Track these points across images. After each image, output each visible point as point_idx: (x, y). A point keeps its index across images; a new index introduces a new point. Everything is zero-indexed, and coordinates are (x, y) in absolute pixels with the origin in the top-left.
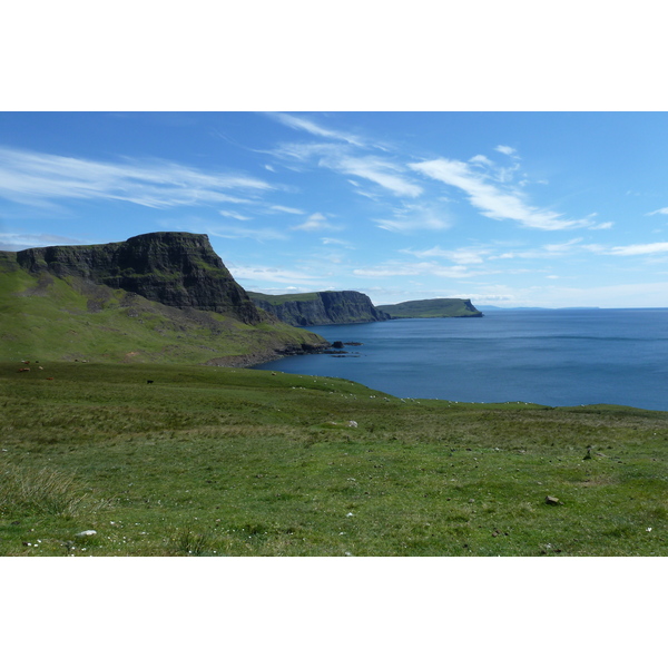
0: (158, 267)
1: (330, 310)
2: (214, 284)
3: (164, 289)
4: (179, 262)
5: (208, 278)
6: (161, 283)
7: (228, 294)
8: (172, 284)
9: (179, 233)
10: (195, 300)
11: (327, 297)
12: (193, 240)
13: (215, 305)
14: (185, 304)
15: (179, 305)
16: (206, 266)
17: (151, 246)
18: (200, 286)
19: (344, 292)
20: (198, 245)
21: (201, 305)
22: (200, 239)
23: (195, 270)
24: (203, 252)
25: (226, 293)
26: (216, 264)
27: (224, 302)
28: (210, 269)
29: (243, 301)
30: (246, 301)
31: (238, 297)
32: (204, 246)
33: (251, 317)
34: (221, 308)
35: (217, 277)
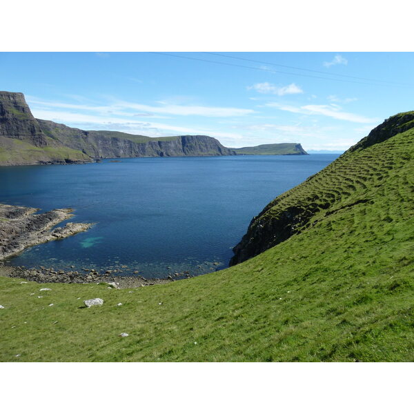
1: (185, 148)
2: (19, 123)
5: (15, 119)
7: (29, 129)
10: (5, 132)
11: (185, 140)
12: (9, 96)
13: (18, 135)
16: (16, 112)
18: (9, 123)
19: (197, 137)
20: (12, 99)
21: (9, 135)
22: (14, 95)
23: (7, 114)
24: (15, 103)
25: (27, 128)
26: (23, 110)
27: (25, 134)
28: (19, 113)
29: (37, 133)
30: (39, 133)
31: (34, 130)
32: (17, 100)
33: (41, 143)
34: (22, 137)
35: (22, 119)
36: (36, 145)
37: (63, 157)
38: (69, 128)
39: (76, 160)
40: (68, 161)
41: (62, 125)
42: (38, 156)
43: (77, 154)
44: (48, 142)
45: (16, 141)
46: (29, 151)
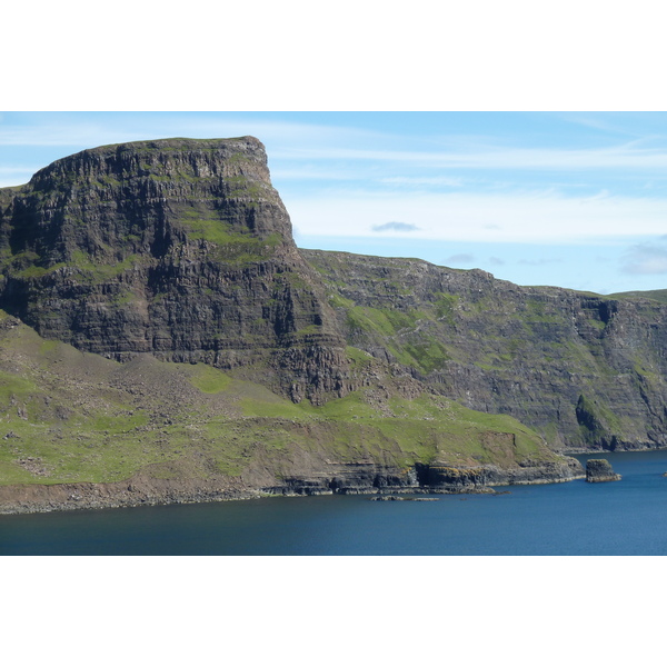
0: (87, 245)
2: (224, 284)
3: (83, 304)
4: (143, 226)
6: (81, 291)
7: (265, 310)
8: (107, 290)
9: (152, 145)
10: (163, 334)
13: (216, 346)
14: (134, 347)
15: (116, 350)
16: (215, 232)
17: (75, 188)
18: (182, 290)
20: (204, 171)
21: (180, 347)
22: (214, 152)
23: (176, 244)
24: (218, 189)
25: (257, 311)
26: (250, 222)
27: (246, 336)
28: (226, 238)
29: (302, 330)
30: (311, 329)
31: (290, 317)
32: (227, 172)
33: (315, 380)
34: (233, 354)
35: (238, 263)
36: (290, 392)
37: (408, 453)
38: (511, 291)
39: (475, 467)
40: (430, 476)
41: (477, 275)
42: (284, 454)
43: (482, 436)
44: (347, 372)
45: (202, 377)
46: (247, 425)
